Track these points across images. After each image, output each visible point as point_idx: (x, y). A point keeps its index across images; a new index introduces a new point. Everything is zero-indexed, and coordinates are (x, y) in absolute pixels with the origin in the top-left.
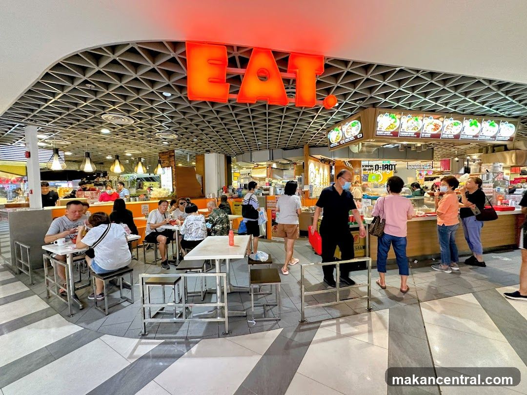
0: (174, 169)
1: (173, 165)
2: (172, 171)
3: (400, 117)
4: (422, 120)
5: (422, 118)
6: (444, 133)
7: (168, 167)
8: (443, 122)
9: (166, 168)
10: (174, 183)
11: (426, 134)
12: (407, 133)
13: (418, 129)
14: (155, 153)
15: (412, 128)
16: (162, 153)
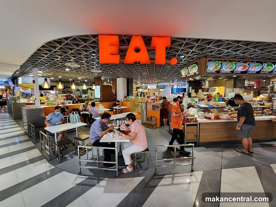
0: (101, 87)
1: (101, 85)
2: (100, 87)
3: (221, 62)
4: (236, 64)
5: (235, 63)
6: (249, 71)
7: (98, 85)
8: (249, 64)
9: (97, 86)
10: (101, 94)
11: (238, 72)
12: (226, 72)
13: (232, 69)
14: (92, 78)
15: (228, 69)
16: (95, 78)
